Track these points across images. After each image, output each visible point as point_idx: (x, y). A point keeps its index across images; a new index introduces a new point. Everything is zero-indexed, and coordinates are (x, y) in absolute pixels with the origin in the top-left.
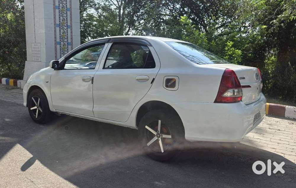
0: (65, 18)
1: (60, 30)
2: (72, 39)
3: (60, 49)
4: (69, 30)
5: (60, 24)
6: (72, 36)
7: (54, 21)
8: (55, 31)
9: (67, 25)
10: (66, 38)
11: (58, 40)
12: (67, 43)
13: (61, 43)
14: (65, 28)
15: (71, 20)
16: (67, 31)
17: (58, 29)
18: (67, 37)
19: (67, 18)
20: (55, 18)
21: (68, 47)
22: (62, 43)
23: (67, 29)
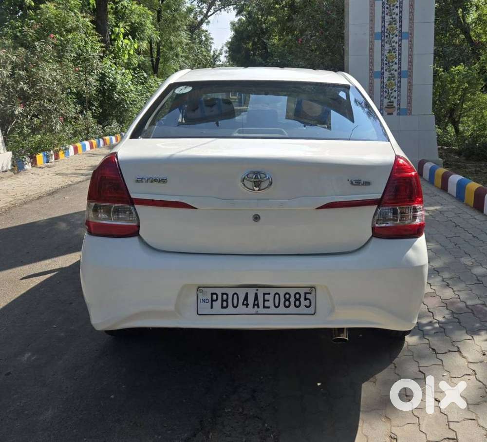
0: (397, 18)
1: (383, 46)
2: (410, 62)
3: (382, 87)
4: (405, 43)
5: (383, 32)
6: (411, 56)
7: (371, 28)
8: (371, 49)
9: (400, 31)
10: (396, 61)
11: (377, 68)
12: (399, 73)
13: (383, 74)
14: (396, 39)
15: (411, 20)
16: (400, 46)
17: (378, 43)
18: (400, 60)
19: (401, 17)
20: (372, 20)
21: (399, 82)
22: (386, 74)
23: (400, 40)
